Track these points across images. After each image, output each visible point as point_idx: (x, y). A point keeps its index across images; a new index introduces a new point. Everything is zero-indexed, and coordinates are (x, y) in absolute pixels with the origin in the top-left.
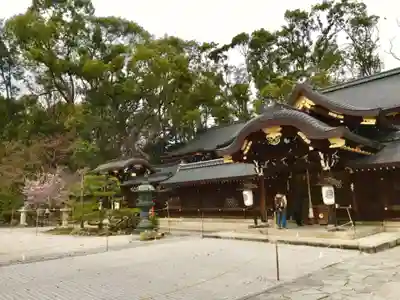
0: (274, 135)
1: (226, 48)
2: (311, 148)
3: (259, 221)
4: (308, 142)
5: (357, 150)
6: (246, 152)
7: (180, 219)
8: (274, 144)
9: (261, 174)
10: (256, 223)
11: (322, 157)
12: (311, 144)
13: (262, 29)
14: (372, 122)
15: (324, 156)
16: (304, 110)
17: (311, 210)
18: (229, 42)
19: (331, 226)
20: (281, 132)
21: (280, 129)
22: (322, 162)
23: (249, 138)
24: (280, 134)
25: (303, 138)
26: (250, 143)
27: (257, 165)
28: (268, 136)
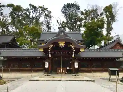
0: (62, 44)
4: (74, 48)
6: (50, 48)
9: (50, 57)
12: (74, 49)
13: (20, 6)
17: (61, 69)
20: (65, 44)
21: (64, 43)
22: (73, 55)
25: (72, 47)
26: (52, 45)
27: (50, 53)
28: (59, 44)
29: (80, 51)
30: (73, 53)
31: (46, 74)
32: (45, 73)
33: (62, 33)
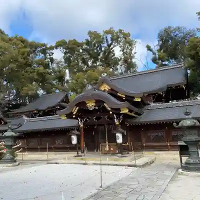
0: (91, 105)
1: (52, 48)
2: (111, 113)
3: (80, 153)
4: (110, 109)
5: (133, 114)
6: (74, 113)
7: (26, 153)
8: (91, 109)
9: (82, 126)
10: (78, 154)
11: (115, 117)
12: (111, 111)
14: (139, 100)
15: (117, 117)
16: (105, 91)
17: (107, 146)
18: (54, 45)
19: (120, 155)
21: (94, 101)
22: (116, 120)
23: (77, 105)
24: (94, 104)
25: (107, 107)
28: (88, 105)
29: (121, 112)
33: (89, 86)
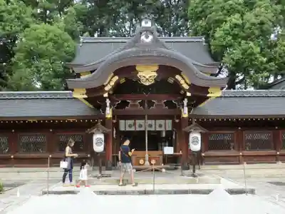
0: (147, 75)
2: (189, 94)
4: (187, 87)
6: (108, 89)
8: (147, 84)
9: (110, 116)
11: (185, 104)
12: (189, 91)
20: (157, 72)
21: (156, 68)
23: (116, 73)
24: (156, 74)
25: (182, 82)
26: (116, 78)
27: (108, 104)
28: (140, 74)
29: (208, 95)
30: (186, 102)
31: (97, 173)
32: (94, 170)
33: (147, 37)
